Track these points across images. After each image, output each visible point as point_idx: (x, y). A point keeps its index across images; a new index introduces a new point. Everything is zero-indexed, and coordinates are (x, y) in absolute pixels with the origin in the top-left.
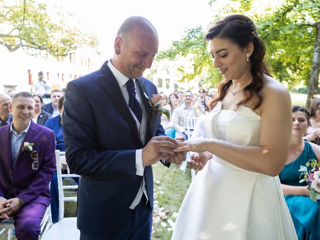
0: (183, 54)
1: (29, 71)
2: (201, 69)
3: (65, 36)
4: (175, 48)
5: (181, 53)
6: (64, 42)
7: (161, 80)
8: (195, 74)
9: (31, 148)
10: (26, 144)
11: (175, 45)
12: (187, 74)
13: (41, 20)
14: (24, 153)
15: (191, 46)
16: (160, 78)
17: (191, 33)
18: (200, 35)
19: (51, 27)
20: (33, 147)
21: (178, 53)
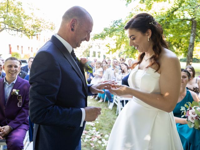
0: (110, 36)
1: (10, 45)
2: (120, 46)
3: (34, 23)
4: (105, 32)
5: (109, 35)
6: (34, 27)
7: (95, 52)
8: (117, 49)
9: (17, 93)
10: (14, 90)
11: (105, 30)
12: (112, 49)
13: (19, 12)
14: (13, 96)
15: (115, 31)
16: (95, 51)
17: (115, 23)
18: (121, 25)
19: (25, 17)
20: (19, 92)
21: (107, 35)
